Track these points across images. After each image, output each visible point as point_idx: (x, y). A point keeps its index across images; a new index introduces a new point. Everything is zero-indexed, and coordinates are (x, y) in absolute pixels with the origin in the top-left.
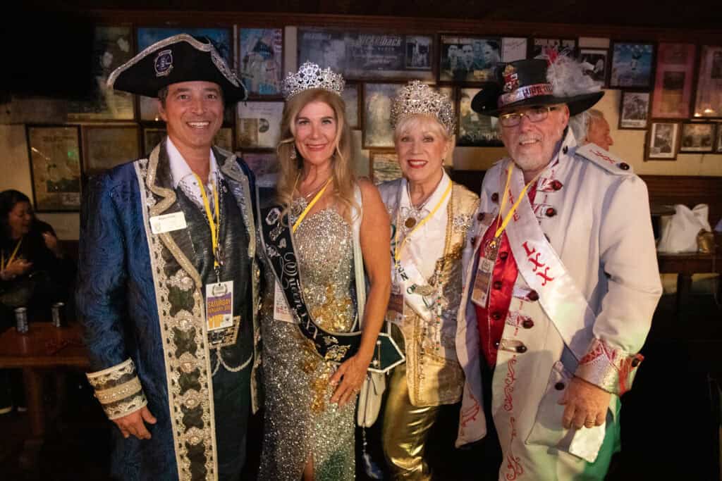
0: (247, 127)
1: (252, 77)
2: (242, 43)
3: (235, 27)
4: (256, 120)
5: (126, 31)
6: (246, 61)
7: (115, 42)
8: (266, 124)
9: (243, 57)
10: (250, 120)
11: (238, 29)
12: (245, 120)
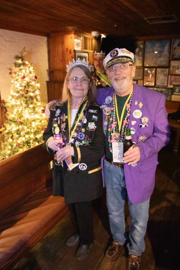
0: (173, 68)
1: (176, 53)
2: (174, 44)
3: (173, 39)
4: (176, 66)
5: (142, 42)
6: (175, 49)
7: (139, 45)
8: (178, 67)
9: (174, 48)
10: (174, 66)
11: (174, 39)
12: (172, 66)
